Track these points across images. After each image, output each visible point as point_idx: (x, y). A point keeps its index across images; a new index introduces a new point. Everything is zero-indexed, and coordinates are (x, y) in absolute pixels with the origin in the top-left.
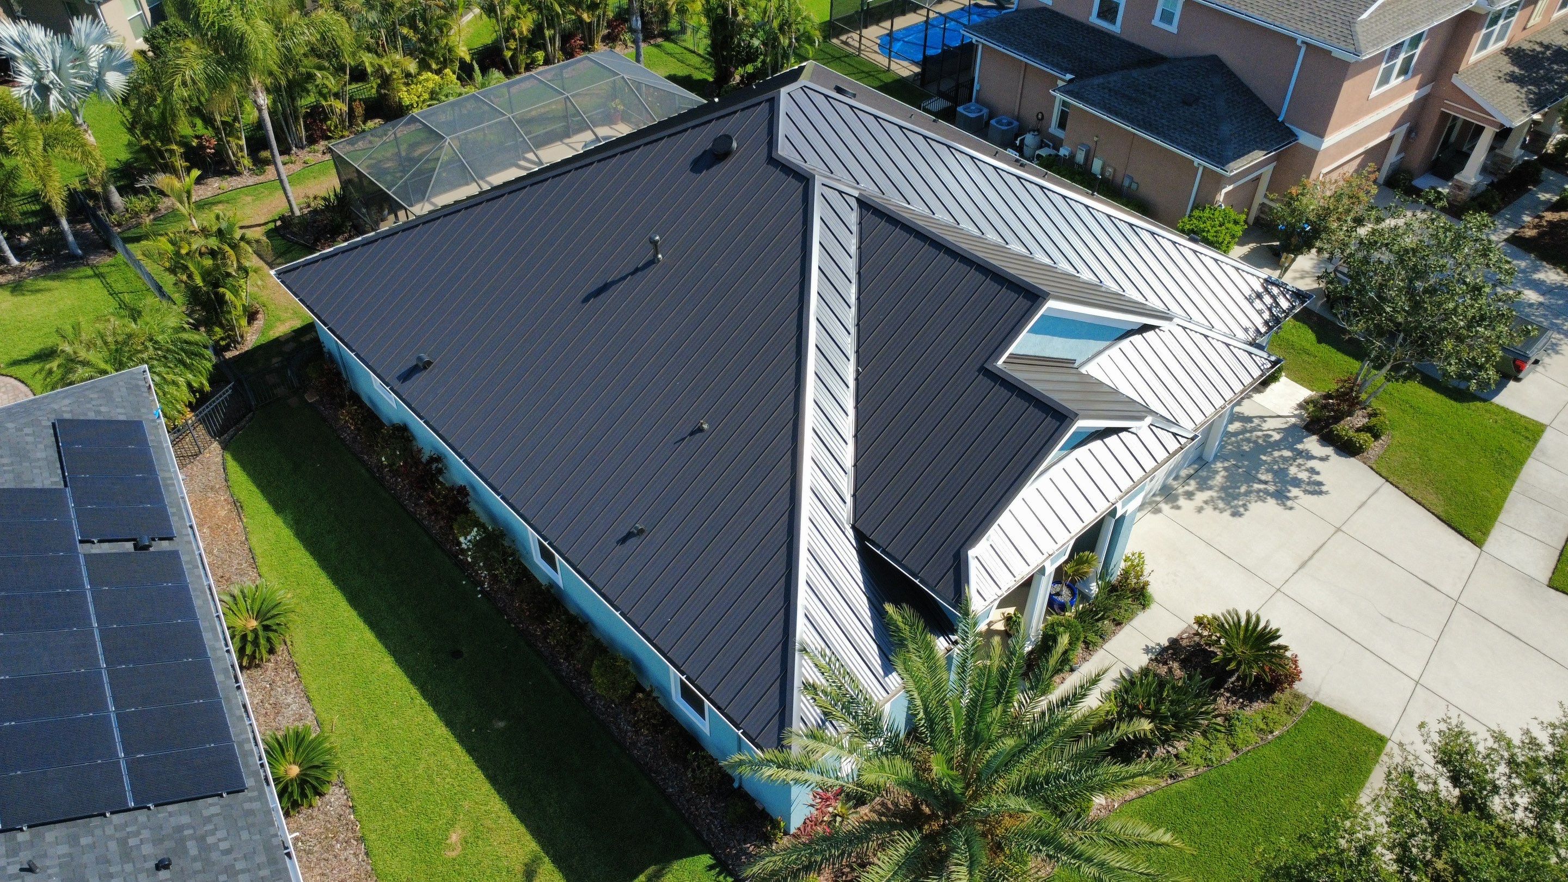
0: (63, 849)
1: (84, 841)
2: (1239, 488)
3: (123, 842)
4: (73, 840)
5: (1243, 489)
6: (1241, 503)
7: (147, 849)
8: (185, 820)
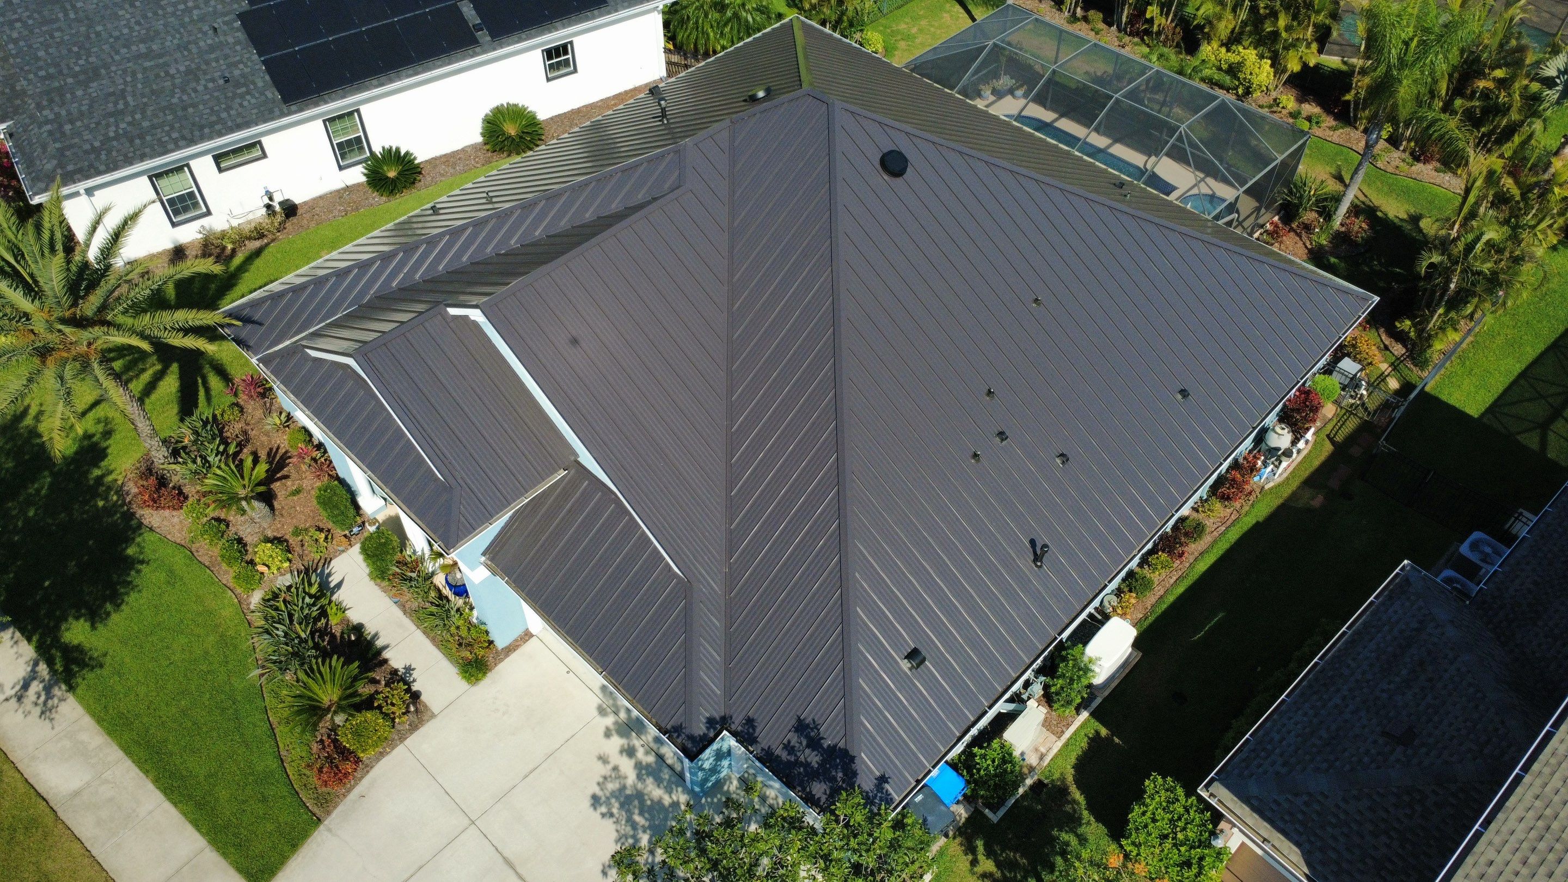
0: (231, 40)
1: (238, 48)
2: (641, 813)
3: (241, 62)
4: (238, 42)
5: (637, 818)
6: (615, 811)
7: (237, 73)
8: (260, 84)
